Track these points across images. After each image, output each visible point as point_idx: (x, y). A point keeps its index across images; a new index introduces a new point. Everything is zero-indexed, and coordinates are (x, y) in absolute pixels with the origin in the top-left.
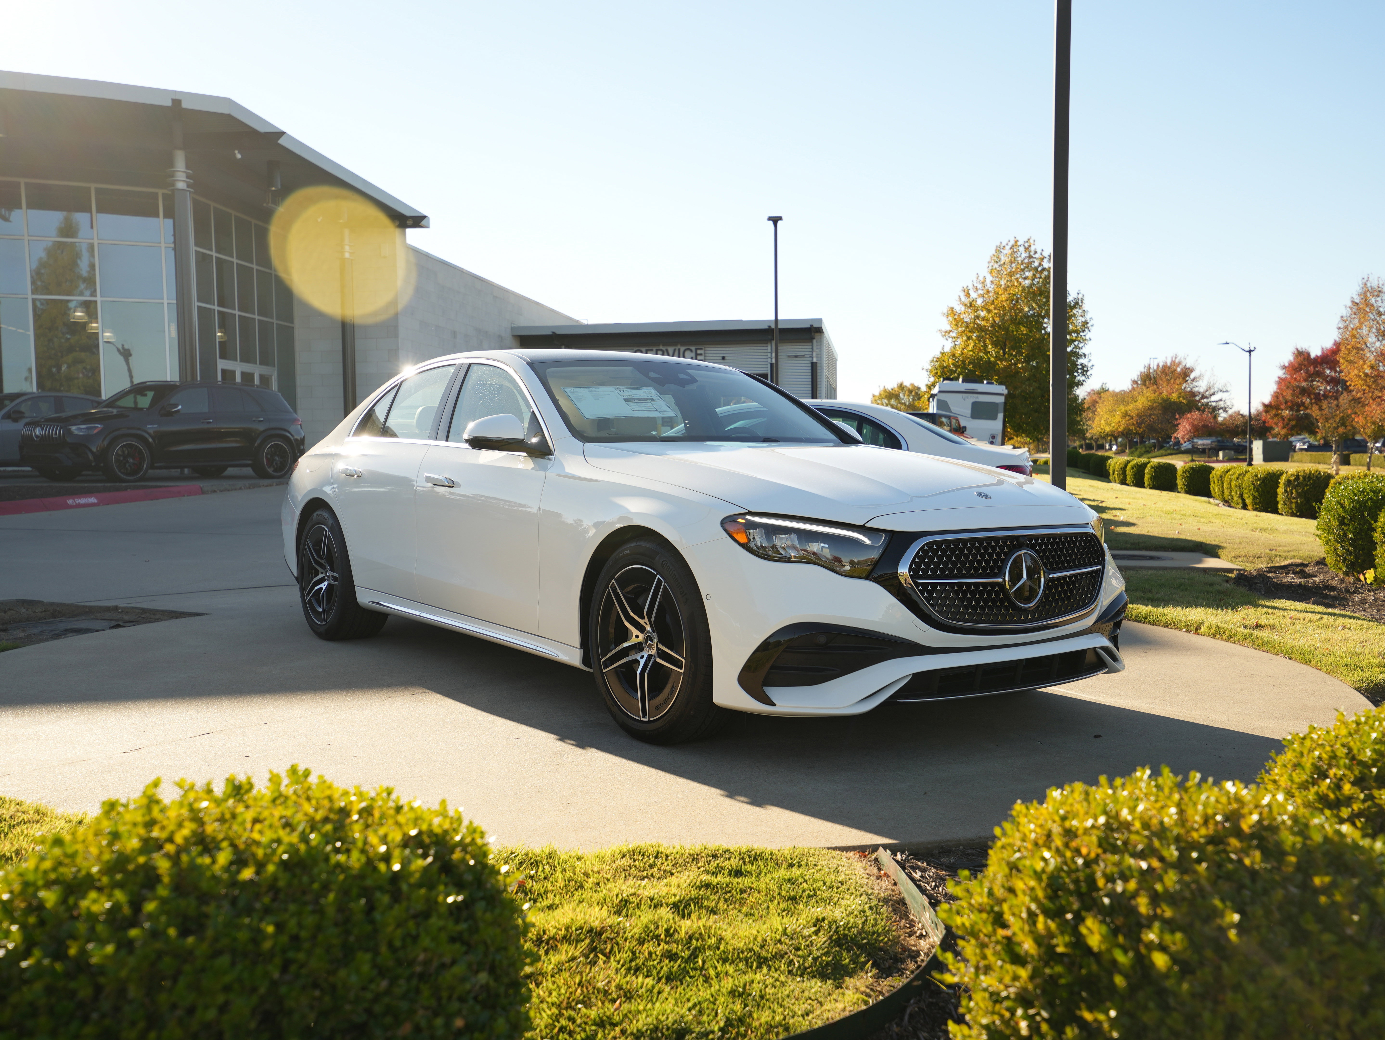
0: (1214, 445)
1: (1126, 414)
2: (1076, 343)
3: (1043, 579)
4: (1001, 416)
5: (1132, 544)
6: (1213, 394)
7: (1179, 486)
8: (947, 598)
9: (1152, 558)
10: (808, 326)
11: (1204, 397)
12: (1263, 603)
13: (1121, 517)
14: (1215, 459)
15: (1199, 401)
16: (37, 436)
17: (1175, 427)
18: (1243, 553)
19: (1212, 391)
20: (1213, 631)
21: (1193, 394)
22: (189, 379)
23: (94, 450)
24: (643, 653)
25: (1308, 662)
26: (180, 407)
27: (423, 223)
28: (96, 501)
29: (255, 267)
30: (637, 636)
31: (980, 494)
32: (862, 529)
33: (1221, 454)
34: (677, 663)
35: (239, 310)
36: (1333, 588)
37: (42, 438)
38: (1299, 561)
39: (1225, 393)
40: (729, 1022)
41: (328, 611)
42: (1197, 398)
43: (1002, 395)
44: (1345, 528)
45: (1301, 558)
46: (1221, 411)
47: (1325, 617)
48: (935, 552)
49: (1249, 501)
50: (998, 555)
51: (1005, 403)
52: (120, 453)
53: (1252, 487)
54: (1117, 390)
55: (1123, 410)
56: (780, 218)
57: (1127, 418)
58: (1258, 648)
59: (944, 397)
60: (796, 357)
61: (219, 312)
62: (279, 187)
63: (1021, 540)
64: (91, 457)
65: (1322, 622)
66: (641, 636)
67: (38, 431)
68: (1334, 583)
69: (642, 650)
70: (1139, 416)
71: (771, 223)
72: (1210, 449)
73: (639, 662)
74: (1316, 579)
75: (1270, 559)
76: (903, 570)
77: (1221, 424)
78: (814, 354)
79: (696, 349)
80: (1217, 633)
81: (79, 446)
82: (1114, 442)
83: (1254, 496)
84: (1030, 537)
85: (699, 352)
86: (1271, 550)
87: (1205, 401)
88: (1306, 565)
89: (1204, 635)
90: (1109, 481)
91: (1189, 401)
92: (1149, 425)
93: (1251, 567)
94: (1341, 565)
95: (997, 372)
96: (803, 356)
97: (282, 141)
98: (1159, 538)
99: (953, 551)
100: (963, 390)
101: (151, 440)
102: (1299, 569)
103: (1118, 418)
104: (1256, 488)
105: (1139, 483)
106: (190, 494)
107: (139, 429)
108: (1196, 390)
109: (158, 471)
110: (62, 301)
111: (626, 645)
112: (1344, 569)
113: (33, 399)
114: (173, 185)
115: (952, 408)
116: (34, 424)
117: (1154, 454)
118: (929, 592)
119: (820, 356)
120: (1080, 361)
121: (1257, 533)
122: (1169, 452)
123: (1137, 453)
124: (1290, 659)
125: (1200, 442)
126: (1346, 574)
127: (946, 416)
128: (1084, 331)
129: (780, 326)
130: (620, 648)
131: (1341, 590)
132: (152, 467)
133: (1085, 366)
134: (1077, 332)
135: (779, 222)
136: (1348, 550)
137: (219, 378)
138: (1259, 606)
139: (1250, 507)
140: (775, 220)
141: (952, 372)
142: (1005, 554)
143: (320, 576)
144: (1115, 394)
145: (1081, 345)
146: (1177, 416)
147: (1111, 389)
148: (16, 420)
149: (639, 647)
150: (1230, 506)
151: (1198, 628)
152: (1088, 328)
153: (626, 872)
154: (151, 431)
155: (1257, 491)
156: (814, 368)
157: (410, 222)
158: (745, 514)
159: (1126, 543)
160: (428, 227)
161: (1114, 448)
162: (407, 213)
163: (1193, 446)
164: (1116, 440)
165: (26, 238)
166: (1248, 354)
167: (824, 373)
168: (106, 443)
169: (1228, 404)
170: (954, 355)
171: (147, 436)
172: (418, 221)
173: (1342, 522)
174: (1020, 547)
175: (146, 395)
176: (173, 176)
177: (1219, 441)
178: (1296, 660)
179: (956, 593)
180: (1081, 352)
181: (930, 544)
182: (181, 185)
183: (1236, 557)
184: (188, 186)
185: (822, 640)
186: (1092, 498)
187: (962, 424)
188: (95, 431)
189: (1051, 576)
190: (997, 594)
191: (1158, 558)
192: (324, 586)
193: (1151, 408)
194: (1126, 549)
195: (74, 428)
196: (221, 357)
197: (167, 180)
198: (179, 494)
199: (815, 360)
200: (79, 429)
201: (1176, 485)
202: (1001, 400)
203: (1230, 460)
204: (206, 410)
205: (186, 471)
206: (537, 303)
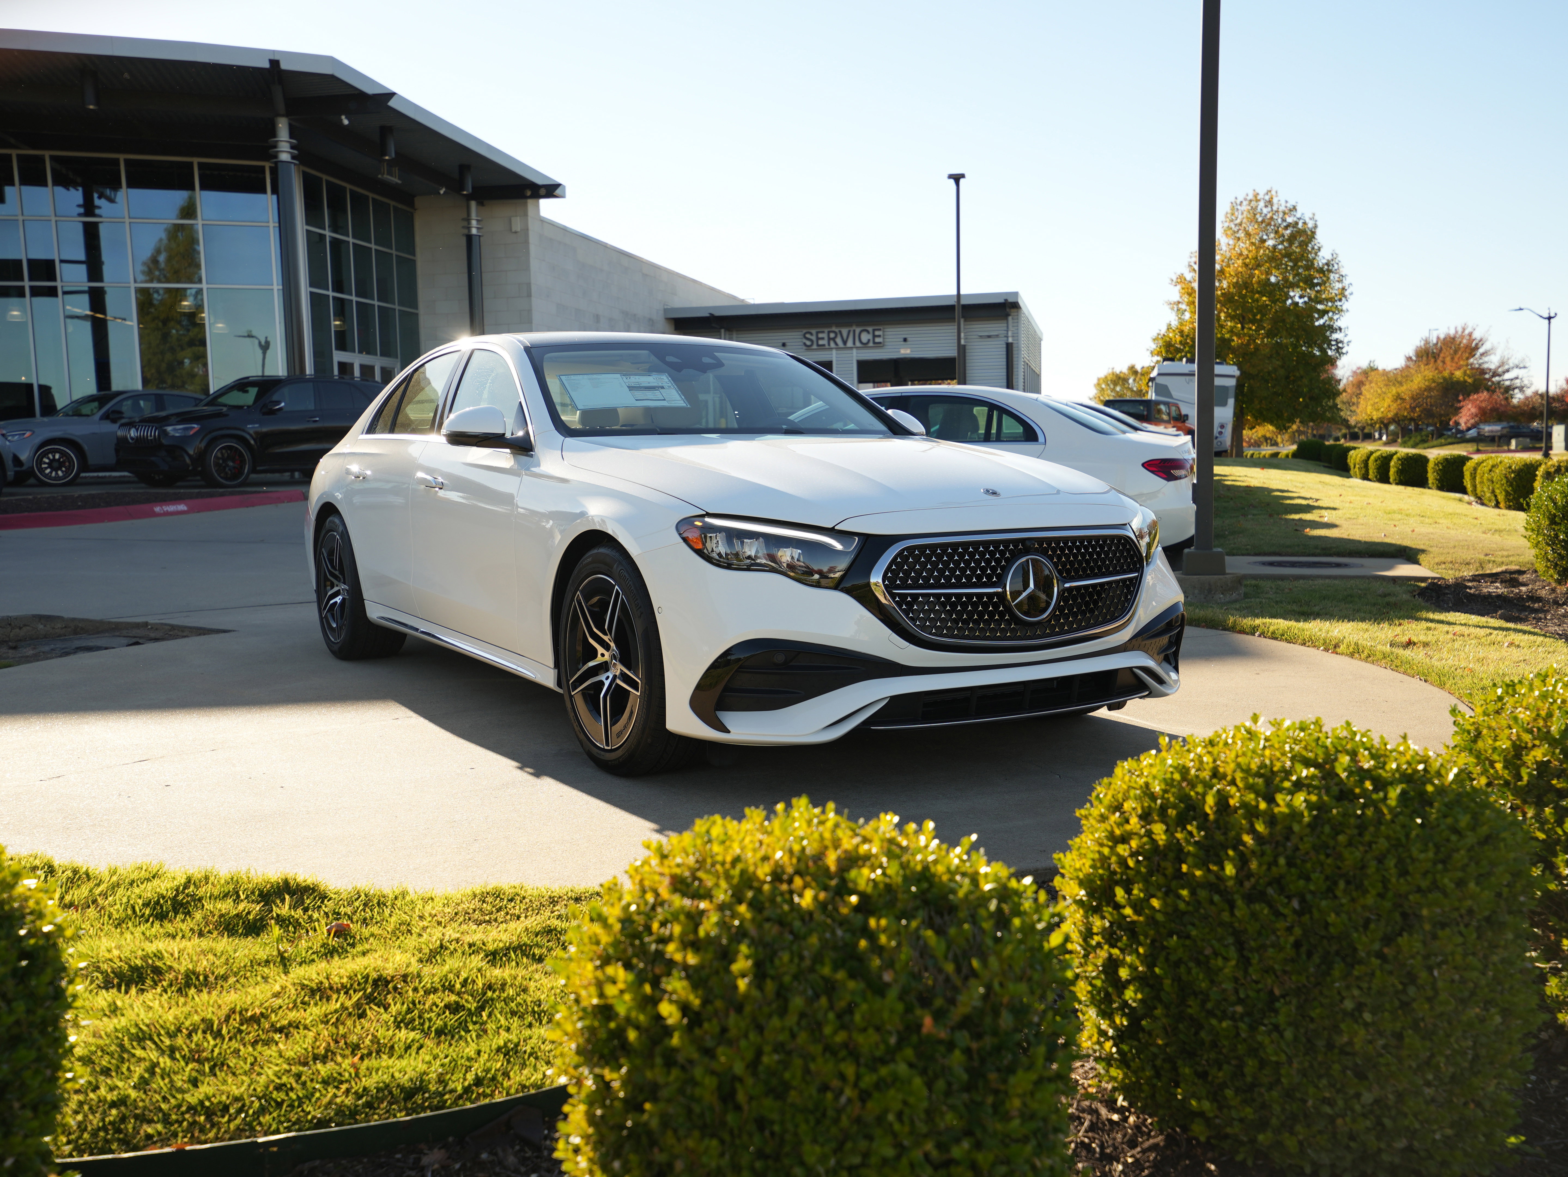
0: (1505, 431)
1: (1398, 397)
2: (1330, 314)
3: (1056, 589)
4: (1231, 402)
5: (1323, 549)
6: (1508, 371)
7: (1430, 481)
8: (931, 610)
9: (1338, 565)
10: (1002, 300)
11: (1495, 374)
12: (1431, 616)
13: (1327, 517)
14: (1506, 448)
15: (1489, 380)
16: (132, 438)
17: (1457, 410)
18: (1449, 559)
19: (1506, 367)
20: (1351, 650)
21: (1483, 372)
22: (297, 372)
23: (191, 452)
24: (609, 674)
25: (1442, 686)
26: (283, 404)
27: (558, 192)
28: (185, 508)
29: (373, 246)
30: (603, 655)
31: (987, 491)
32: (831, 532)
33: (1513, 442)
34: (634, 685)
35: (357, 296)
36: (1539, 599)
37: (137, 440)
38: (1517, 568)
39: (1523, 370)
40: (478, 1082)
41: (341, 628)
42: (1487, 376)
43: (1233, 376)
44: (1556, 528)
45: (1519, 564)
46: (1516, 391)
47: (1495, 632)
48: (917, 559)
49: (1501, 498)
50: (998, 561)
51: (1239, 386)
52: (219, 455)
53: (1504, 481)
54: (1388, 368)
55: (1394, 392)
56: (963, 176)
57: (1399, 401)
58: (1396, 669)
59: (1161, 380)
60: (989, 337)
61: (334, 298)
62: (393, 155)
63: (1028, 543)
64: (188, 460)
65: (1489, 638)
66: (607, 654)
67: (133, 433)
68: (1543, 593)
69: (607, 670)
70: (1413, 398)
71: (952, 181)
72: (1500, 437)
73: (603, 684)
74: (1524, 589)
75: (1482, 565)
76: (876, 579)
77: (1514, 407)
78: (1010, 334)
79: (874, 330)
80: (1356, 652)
81: (175, 448)
82: (1384, 431)
83: (1506, 491)
84: (1040, 540)
85: (877, 333)
86: (1486, 555)
87: (1497, 379)
88: (1523, 572)
89: (1342, 654)
90: (1349, 477)
91: (1475, 380)
92: (1425, 409)
93: (1450, 575)
94: (1551, 571)
95: (1233, 350)
96: (997, 336)
97: (392, 103)
98: (1359, 542)
99: (940, 557)
100: (1187, 372)
101: (252, 442)
102: (1511, 578)
103: (1388, 401)
104: (1510, 482)
105: (1383, 478)
106: (291, 500)
107: (236, 429)
108: (1485, 366)
109: (262, 476)
110: (178, 289)
111: (591, 664)
112: (1556, 577)
113: (135, 396)
114: (276, 157)
115: (1174, 394)
116: (131, 425)
117: (1431, 444)
118: (907, 604)
119: (1016, 336)
120: (1335, 336)
121: (1489, 535)
122: (1449, 440)
123: (1411, 442)
124: (1426, 681)
125: (1488, 429)
126: (1559, 582)
127: (1165, 403)
128: (1340, 300)
129: (963, 302)
130: (585, 667)
131: (1548, 602)
132: (254, 471)
133: (1341, 342)
134: (1332, 300)
135: (962, 181)
136: (1559, 554)
137: (336, 372)
138: (1421, 619)
139: (1501, 505)
140: (957, 178)
141: (1178, 350)
142: (1007, 560)
143: (336, 589)
144: (1385, 373)
145: (1335, 317)
146: (1461, 398)
147: (1380, 368)
148: (114, 421)
149: (604, 667)
150: (1483, 504)
151: (1336, 646)
152: (1345, 297)
153: (468, 916)
154: (251, 432)
155: (1511, 485)
156: (1010, 349)
157: (543, 191)
158: (703, 516)
159: (1316, 548)
160: (563, 197)
161: (1384, 438)
162: (539, 182)
163: (1479, 433)
164: (1387, 428)
165: (127, 220)
166: (1547, 321)
167: (1023, 355)
168: (203, 445)
169: (1526, 382)
170: (1181, 332)
171: (248, 437)
172: (551, 190)
173: (1553, 521)
174: (1027, 551)
175: (247, 392)
176: (275, 147)
177: (1511, 427)
178: (1431, 684)
179: (943, 605)
180: (1337, 324)
181: (911, 549)
182: (285, 157)
183: (1438, 564)
184: (293, 157)
185: (780, 658)
186: (1308, 496)
187: (1184, 412)
188: (192, 433)
189: (1067, 585)
190: (996, 606)
191: (1346, 565)
192: (338, 599)
193: (1429, 389)
194: (1314, 555)
195: (169, 429)
196: (337, 349)
197: (268, 152)
198: (279, 500)
199: (1010, 340)
200: (175, 430)
201: (1427, 479)
202: (1232, 382)
203: (1525, 449)
204: (311, 407)
205: (297, 474)
206: (694, 281)
